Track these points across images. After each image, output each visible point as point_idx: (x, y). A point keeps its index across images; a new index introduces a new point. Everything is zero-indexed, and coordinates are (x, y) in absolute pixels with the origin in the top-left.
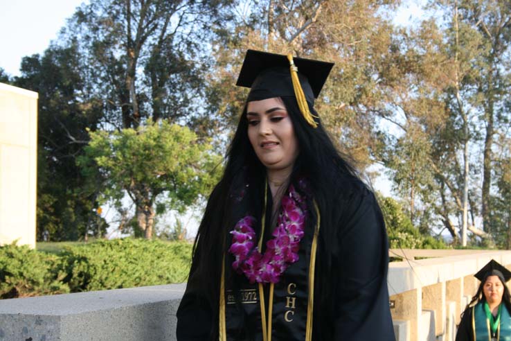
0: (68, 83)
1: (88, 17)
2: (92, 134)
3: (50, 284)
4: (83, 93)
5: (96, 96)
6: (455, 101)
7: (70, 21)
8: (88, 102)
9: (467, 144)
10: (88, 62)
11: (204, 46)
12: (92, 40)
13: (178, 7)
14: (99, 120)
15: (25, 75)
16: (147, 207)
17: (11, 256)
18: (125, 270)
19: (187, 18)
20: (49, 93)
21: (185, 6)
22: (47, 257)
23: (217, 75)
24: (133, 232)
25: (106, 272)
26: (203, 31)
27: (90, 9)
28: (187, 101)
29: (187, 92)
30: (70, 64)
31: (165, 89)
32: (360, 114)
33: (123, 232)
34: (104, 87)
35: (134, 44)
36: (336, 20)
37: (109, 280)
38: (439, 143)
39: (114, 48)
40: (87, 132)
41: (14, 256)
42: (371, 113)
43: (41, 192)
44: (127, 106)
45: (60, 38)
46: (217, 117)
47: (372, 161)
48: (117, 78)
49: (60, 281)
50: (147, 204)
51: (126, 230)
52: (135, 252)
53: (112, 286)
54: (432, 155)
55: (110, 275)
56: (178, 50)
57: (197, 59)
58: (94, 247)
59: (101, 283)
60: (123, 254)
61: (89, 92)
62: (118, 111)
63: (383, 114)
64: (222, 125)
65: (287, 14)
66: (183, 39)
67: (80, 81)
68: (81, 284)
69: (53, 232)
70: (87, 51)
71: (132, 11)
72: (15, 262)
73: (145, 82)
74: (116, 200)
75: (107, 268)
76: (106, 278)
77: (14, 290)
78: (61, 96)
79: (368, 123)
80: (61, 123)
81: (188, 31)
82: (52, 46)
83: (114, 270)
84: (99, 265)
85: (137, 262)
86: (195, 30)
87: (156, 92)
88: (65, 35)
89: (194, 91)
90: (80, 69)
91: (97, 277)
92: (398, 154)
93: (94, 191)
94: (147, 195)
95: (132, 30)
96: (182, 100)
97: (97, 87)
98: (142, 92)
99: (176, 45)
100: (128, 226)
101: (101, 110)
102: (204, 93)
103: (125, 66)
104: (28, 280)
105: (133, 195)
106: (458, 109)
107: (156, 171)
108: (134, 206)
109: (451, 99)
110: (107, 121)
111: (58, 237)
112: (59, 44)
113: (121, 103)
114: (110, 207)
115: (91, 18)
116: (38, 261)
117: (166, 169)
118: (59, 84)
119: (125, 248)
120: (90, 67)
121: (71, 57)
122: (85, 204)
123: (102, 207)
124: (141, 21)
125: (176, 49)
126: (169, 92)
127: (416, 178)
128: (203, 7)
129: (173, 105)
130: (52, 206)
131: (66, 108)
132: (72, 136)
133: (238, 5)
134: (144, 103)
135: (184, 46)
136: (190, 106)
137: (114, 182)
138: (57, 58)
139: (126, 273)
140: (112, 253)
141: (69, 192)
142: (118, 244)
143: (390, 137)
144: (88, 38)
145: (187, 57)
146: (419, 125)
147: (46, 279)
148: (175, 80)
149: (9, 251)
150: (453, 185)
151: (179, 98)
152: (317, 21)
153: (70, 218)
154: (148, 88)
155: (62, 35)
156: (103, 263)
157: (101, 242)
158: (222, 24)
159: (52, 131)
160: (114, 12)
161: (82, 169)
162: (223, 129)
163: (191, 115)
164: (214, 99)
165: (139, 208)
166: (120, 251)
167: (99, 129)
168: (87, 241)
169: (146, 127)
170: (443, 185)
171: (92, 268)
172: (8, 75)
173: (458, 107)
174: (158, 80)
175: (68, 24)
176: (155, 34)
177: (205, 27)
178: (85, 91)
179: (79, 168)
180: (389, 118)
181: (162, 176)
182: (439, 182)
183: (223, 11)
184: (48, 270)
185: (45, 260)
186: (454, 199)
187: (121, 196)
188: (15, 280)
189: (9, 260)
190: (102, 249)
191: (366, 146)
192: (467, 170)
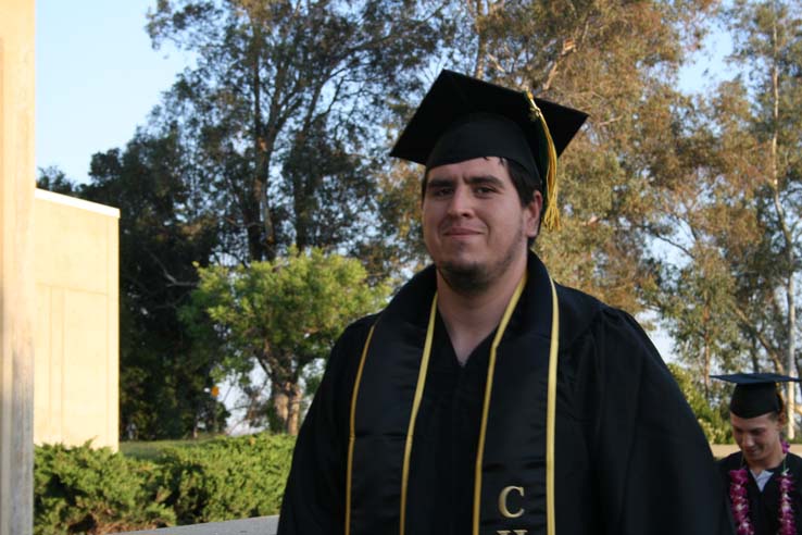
0: (163, 193)
1: (194, 89)
2: (202, 271)
3: (144, 508)
4: (187, 208)
5: (207, 212)
6: (772, 209)
7: (168, 95)
8: (196, 222)
9: (792, 279)
10: (195, 159)
11: (375, 130)
12: (202, 125)
13: (334, 72)
14: (213, 250)
15: (98, 182)
16: (288, 384)
17: (83, 464)
18: (262, 484)
19: (346, 88)
20: (135, 210)
21: (343, 69)
22: (140, 466)
23: (394, 176)
24: (267, 424)
25: (232, 489)
26: (372, 108)
27: (198, 77)
28: (350, 218)
29: (349, 203)
30: (167, 163)
31: (316, 199)
32: (620, 232)
33: (251, 424)
34: (220, 198)
35: (266, 131)
36: (580, 86)
37: (237, 499)
38: (747, 275)
39: (236, 137)
40: (195, 268)
41: (89, 464)
42: (638, 230)
43: (125, 363)
44: (256, 227)
45: (150, 123)
46: (397, 242)
47: (643, 307)
48: (239, 183)
49: (160, 504)
50: (289, 379)
51: (257, 420)
52: (276, 456)
53: (241, 509)
54: (735, 295)
55: (239, 492)
56: (334, 139)
57: (363, 152)
58: (211, 448)
59: (224, 505)
60: (257, 459)
61: (197, 207)
62: (243, 235)
63: (656, 232)
64: (406, 253)
65: (503, 78)
66: (341, 122)
67: (182, 189)
68: (194, 507)
69: (144, 426)
70: (193, 142)
71: (261, 80)
72: (91, 474)
73: (283, 190)
74: (240, 374)
75: (233, 481)
76: (233, 498)
77: (89, 517)
78: (153, 213)
79: (634, 246)
80: (152, 255)
81: (348, 107)
82: (139, 135)
83: (244, 484)
84: (221, 477)
85: (279, 472)
86: (361, 106)
87: (301, 204)
88: (160, 119)
89: (360, 202)
90: (182, 171)
91: (218, 496)
92: (681, 295)
93: (206, 360)
94: (290, 365)
95: (262, 109)
96: (341, 216)
97: (209, 198)
98: (279, 204)
99: (331, 131)
100: (260, 414)
101: (215, 234)
102: (376, 205)
103: (252, 164)
104: (112, 502)
105: (267, 365)
106: (776, 222)
107: (304, 327)
108: (269, 382)
109: (766, 206)
110: (225, 251)
111: (150, 433)
112: (149, 133)
113: (245, 223)
114: (232, 384)
115: (198, 90)
116: (125, 473)
117: (320, 325)
118: (150, 195)
119: (260, 450)
120: (198, 167)
121: (168, 152)
122: (191, 381)
123: (219, 385)
124: (277, 94)
125: (331, 136)
126: (321, 204)
127: (711, 332)
128: (373, 71)
129: (327, 223)
130: (141, 386)
131: (161, 231)
132: (171, 274)
133: (427, 66)
134: (283, 222)
135: (343, 131)
136: (355, 224)
137: (238, 346)
138: (146, 155)
139: (263, 489)
140: (241, 457)
141: (169, 363)
142: (249, 444)
143: (670, 267)
144: (194, 122)
145: (348, 148)
146: (714, 248)
147: (138, 500)
148: (330, 186)
149: (81, 456)
150: (770, 342)
151: (337, 213)
152: (550, 88)
153: (170, 402)
154: (288, 198)
155: (154, 118)
156: (227, 474)
157: (223, 442)
158: (403, 97)
159: (139, 268)
160: (235, 81)
161: (187, 326)
162: (406, 261)
163: (355, 240)
164: (390, 213)
165: (277, 386)
166: (253, 455)
167: (213, 263)
168: (197, 439)
169: (285, 259)
170: (754, 342)
171: (209, 482)
172: (71, 182)
173: (776, 219)
174: (304, 185)
175: (165, 100)
176: (298, 114)
177: (376, 102)
178: (189, 204)
179: (184, 325)
180: (667, 237)
181: (312, 335)
182: (748, 339)
183: (403, 75)
184: (142, 485)
185: (137, 470)
186: (772, 364)
187: (250, 367)
188: (91, 503)
189: (81, 472)
190: (224, 452)
191: (632, 284)
192: (793, 319)
